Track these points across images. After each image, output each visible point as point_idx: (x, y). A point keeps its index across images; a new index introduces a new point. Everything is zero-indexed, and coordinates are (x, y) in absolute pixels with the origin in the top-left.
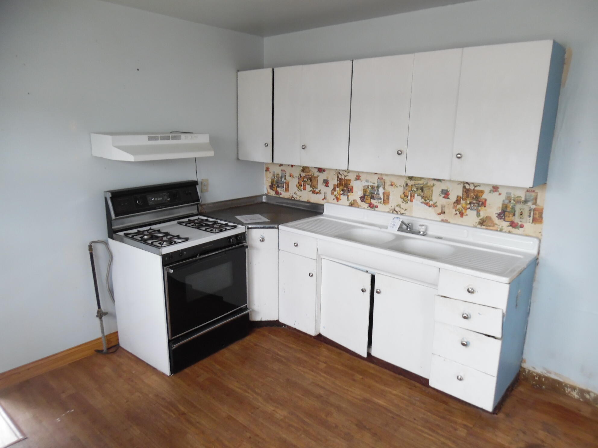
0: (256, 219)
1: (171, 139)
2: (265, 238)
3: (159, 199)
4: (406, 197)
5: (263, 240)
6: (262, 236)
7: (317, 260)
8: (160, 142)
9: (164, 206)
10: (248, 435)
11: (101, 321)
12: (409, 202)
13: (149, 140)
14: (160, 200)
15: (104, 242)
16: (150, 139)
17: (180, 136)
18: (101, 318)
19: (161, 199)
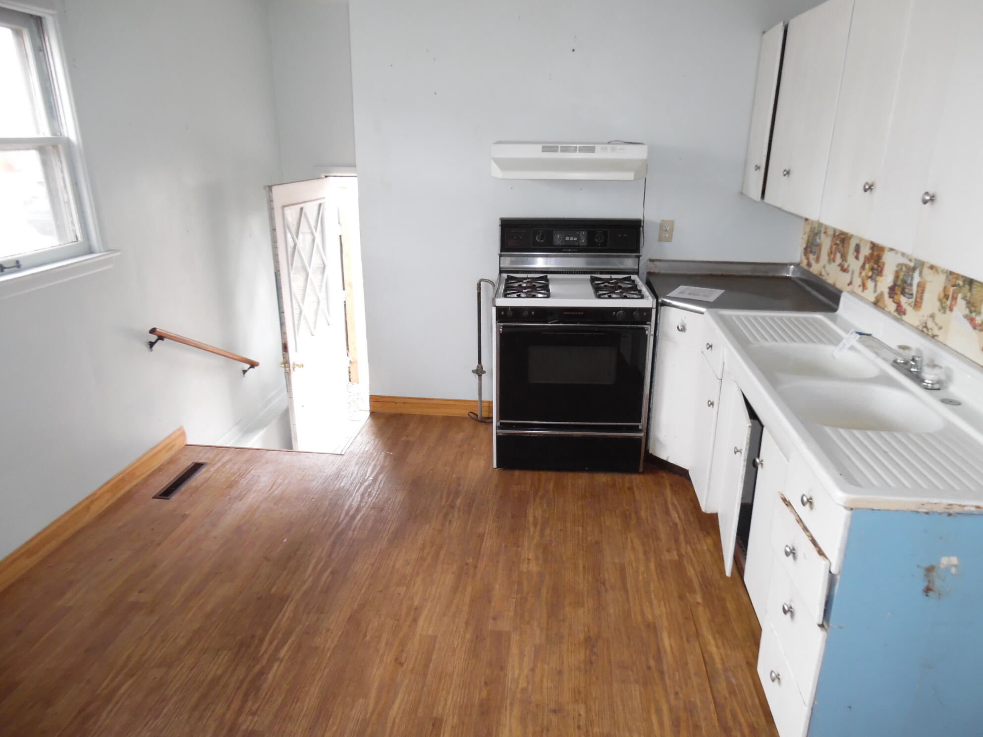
0: (698, 295)
1: (577, 151)
2: (687, 327)
3: (572, 239)
4: (946, 301)
5: (683, 329)
6: (683, 321)
7: (721, 380)
8: (559, 155)
9: (576, 250)
10: (470, 560)
11: (480, 380)
12: (948, 310)
13: (543, 152)
14: (574, 241)
15: (493, 283)
16: (545, 149)
17: (595, 147)
18: (480, 376)
19: (575, 239)
